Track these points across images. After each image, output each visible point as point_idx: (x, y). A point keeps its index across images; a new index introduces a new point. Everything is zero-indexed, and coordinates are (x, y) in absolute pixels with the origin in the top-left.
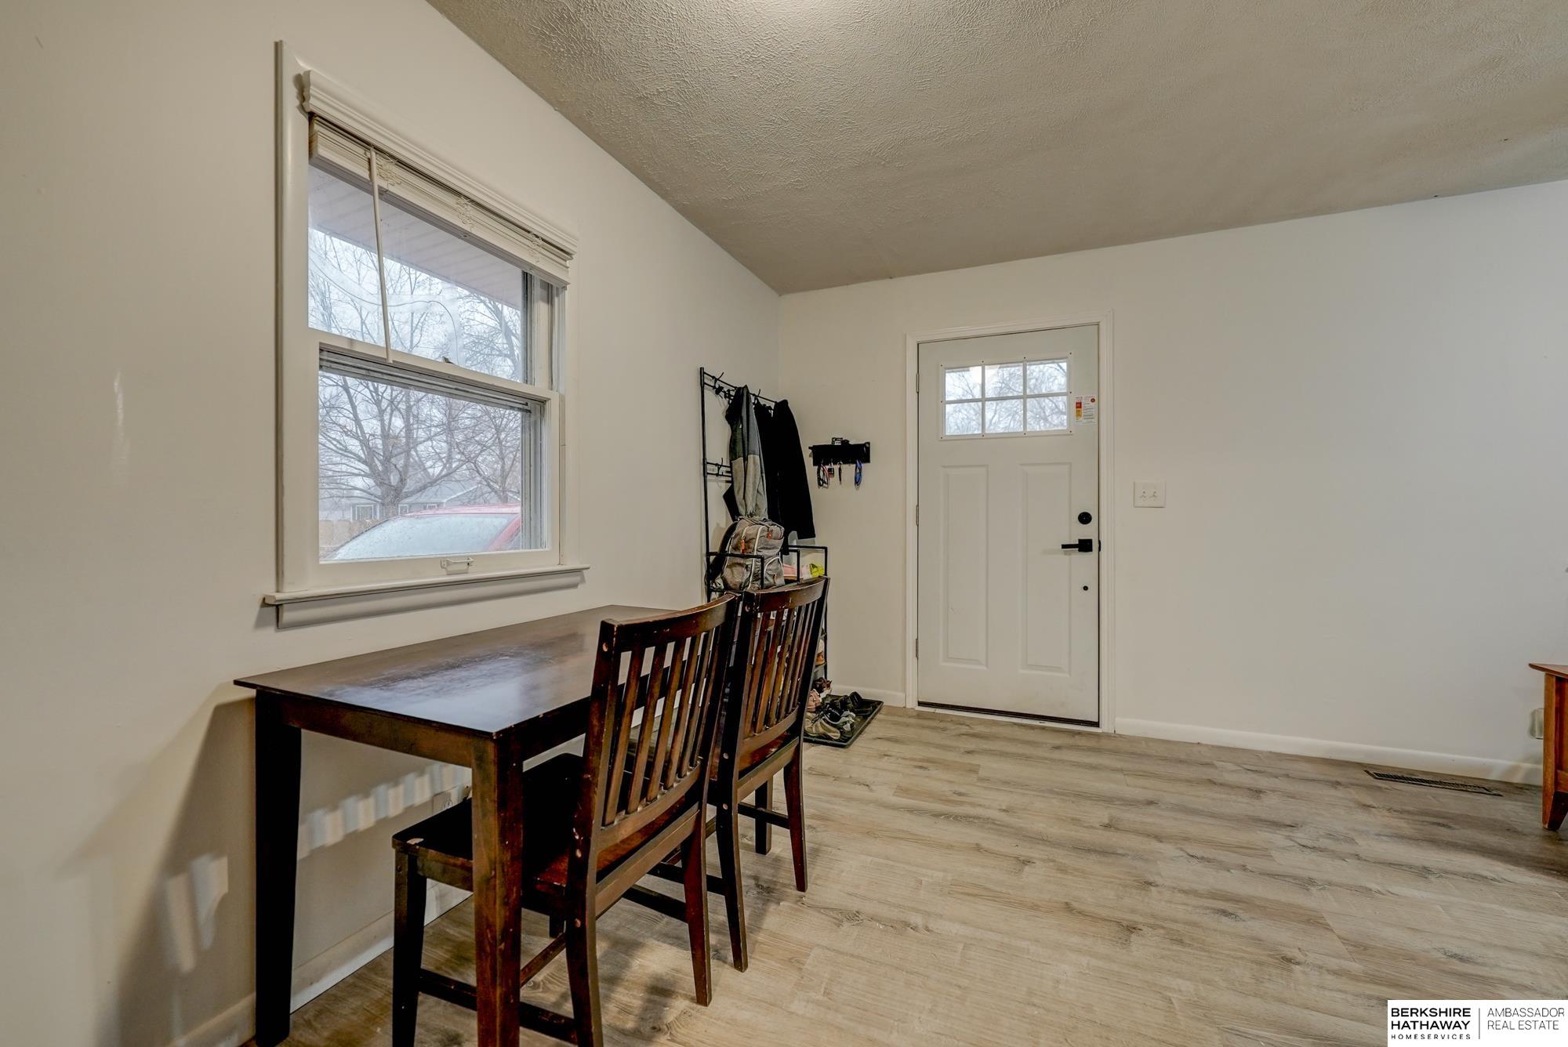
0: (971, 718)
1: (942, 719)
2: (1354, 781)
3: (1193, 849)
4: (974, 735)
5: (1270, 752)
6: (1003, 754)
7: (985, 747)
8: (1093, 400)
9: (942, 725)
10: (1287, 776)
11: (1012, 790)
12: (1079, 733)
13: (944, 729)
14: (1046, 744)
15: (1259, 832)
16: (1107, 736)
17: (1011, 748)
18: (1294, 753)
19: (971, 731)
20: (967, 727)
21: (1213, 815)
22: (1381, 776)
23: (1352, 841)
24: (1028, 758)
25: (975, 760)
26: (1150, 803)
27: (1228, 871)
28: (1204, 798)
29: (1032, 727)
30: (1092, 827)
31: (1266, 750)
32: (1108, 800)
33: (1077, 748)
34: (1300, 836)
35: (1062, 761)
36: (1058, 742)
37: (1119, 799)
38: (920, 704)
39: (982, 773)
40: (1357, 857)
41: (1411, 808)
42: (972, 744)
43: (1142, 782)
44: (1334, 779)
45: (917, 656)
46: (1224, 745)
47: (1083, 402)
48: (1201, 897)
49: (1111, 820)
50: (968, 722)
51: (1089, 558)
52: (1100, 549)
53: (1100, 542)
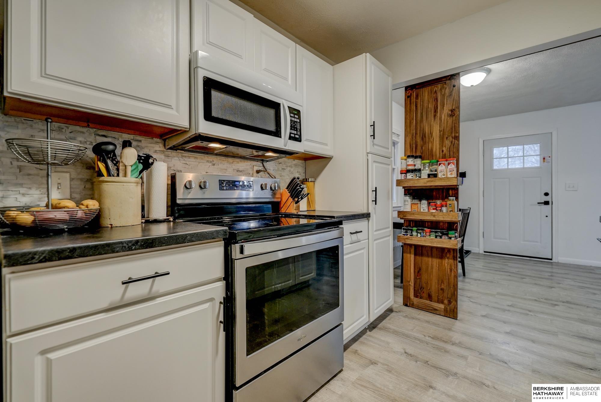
8: (550, 157)
9: (493, 257)
13: (495, 258)
16: (555, 263)
38: (485, 252)
45: (484, 237)
47: (546, 157)
51: (548, 207)
52: (552, 204)
53: (552, 202)
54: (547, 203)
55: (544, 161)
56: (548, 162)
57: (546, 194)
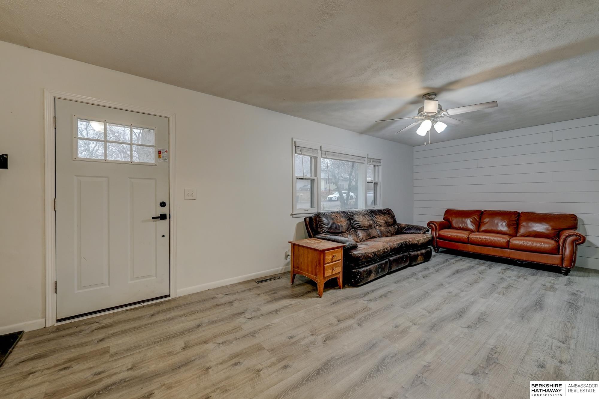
0: (100, 316)
1: (77, 325)
2: (254, 287)
3: (219, 340)
4: (103, 328)
5: (231, 285)
6: (124, 332)
7: (111, 332)
8: (166, 151)
9: (78, 329)
10: (238, 292)
11: (133, 353)
12: (162, 303)
13: (80, 332)
14: (146, 315)
15: (236, 320)
16: (174, 299)
17: (128, 326)
18: (237, 282)
19: (101, 325)
20: (97, 324)
21: (221, 320)
22: (259, 282)
23: (259, 310)
24: (138, 328)
25: (105, 345)
26: (199, 326)
27: (232, 343)
28: (216, 314)
29: (137, 309)
30: (178, 353)
31: (229, 284)
32: (181, 333)
33: (162, 311)
34: (248, 315)
35: (156, 322)
36: (152, 312)
37: (186, 331)
38: (58, 321)
39: (112, 351)
40: (262, 315)
41: (268, 290)
42: (101, 334)
43: (194, 317)
44: (249, 288)
45: (55, 292)
46: (217, 287)
47: (162, 151)
48: (227, 362)
49: (185, 344)
50: (97, 320)
51: (165, 222)
52: (170, 218)
53: (170, 215)
54: (163, 217)
55: (159, 155)
56: (165, 159)
57: (163, 204)
